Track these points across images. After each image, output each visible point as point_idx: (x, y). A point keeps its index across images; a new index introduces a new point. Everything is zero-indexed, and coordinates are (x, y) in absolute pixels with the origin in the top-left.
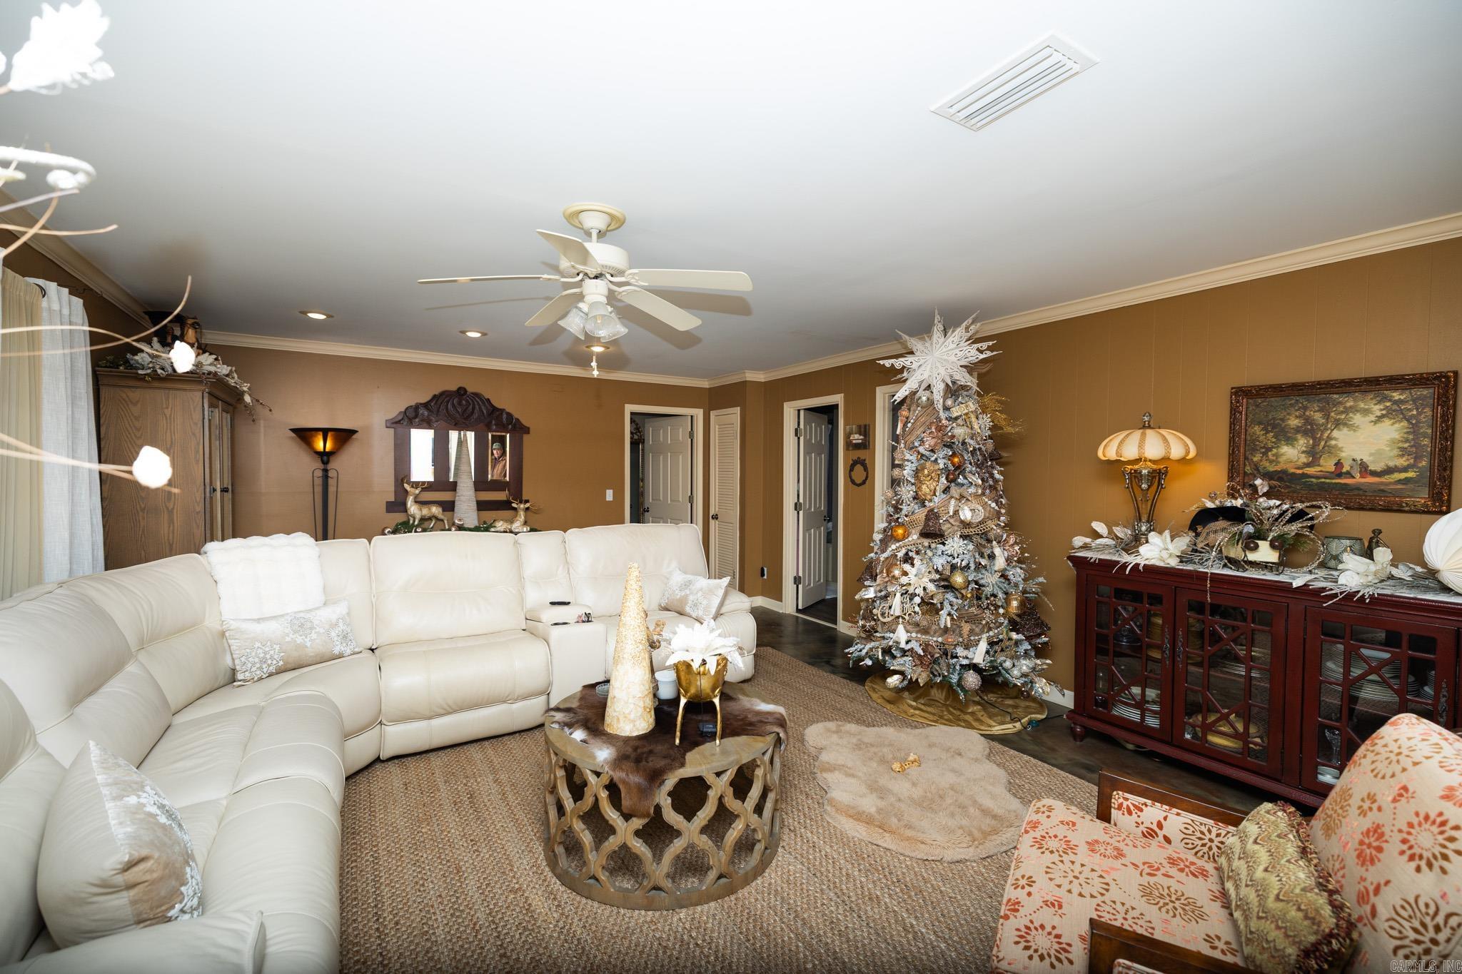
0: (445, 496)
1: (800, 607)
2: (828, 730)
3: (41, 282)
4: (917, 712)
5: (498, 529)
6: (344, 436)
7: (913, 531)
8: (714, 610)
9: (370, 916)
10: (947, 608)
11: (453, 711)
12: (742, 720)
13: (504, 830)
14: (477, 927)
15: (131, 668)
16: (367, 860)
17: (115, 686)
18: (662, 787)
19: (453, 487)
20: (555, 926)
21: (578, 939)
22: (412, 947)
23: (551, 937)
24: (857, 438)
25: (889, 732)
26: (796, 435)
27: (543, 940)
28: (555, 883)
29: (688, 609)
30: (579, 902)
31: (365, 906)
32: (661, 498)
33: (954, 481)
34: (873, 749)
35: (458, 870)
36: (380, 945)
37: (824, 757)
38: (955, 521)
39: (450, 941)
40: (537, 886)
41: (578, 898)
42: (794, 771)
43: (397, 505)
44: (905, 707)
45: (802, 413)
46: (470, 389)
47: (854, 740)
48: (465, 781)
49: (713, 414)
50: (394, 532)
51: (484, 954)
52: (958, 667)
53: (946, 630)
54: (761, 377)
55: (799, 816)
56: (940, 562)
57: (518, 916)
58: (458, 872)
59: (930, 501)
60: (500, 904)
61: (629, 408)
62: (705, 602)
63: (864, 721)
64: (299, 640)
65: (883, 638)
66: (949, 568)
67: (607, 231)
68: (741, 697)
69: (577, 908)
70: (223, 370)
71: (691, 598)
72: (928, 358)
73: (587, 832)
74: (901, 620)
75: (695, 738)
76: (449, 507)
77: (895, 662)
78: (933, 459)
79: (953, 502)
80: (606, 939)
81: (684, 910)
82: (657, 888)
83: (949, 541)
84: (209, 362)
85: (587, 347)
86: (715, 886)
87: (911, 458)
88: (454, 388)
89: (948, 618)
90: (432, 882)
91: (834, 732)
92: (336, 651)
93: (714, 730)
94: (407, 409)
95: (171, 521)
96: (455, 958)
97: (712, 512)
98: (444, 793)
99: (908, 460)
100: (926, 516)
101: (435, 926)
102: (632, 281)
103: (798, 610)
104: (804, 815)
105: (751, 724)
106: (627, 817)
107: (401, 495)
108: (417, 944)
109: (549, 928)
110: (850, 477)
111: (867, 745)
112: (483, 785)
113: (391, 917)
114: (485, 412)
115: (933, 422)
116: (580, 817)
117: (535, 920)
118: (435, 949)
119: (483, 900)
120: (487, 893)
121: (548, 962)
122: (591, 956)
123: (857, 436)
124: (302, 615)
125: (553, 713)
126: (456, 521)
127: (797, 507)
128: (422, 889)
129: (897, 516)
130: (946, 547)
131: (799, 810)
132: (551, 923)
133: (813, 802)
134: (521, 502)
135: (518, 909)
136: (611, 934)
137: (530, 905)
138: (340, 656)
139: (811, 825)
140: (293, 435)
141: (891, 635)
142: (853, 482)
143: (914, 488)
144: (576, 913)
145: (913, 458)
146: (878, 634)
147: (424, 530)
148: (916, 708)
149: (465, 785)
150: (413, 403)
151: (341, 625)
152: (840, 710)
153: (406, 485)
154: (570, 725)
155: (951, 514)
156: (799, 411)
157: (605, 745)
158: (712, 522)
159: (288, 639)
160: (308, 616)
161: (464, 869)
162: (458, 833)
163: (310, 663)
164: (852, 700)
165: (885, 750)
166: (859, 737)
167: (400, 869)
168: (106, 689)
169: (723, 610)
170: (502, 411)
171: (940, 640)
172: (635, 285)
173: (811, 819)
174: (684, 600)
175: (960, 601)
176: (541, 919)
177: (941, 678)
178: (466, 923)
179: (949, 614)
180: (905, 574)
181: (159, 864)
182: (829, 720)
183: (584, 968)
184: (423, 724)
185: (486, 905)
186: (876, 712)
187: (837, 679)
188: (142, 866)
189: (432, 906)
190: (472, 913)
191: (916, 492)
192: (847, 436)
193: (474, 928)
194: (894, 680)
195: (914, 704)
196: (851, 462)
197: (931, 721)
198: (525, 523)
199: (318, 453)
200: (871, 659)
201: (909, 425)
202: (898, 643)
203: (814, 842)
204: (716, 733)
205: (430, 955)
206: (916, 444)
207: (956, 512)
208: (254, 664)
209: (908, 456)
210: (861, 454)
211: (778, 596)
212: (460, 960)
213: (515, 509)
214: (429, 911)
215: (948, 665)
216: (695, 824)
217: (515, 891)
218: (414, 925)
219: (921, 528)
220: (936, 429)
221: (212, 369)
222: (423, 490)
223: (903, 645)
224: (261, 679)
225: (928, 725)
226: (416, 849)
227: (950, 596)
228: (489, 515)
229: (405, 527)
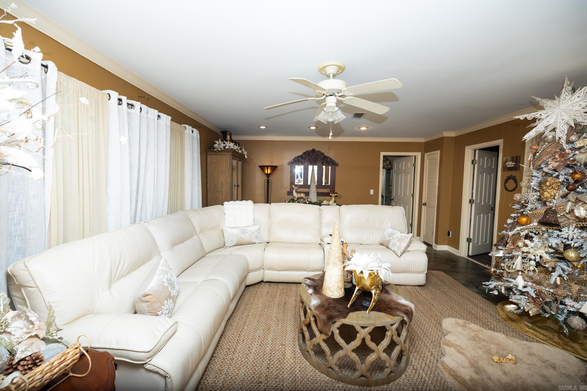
0: (306, 190)
1: (470, 254)
2: (458, 324)
3: (185, 125)
4: (531, 331)
5: (324, 204)
6: (274, 168)
7: (535, 220)
8: (403, 249)
9: (238, 334)
10: (559, 271)
11: (287, 270)
12: (388, 305)
13: (290, 320)
14: (265, 353)
15: (195, 237)
16: (246, 315)
17: (188, 242)
18: (334, 324)
19: (309, 187)
20: (290, 365)
21: (296, 375)
22: (244, 351)
23: (287, 369)
24: (510, 164)
25: (500, 337)
26: (473, 163)
27: (283, 368)
28: (297, 348)
29: (390, 246)
30: (302, 360)
31: (238, 330)
32: (399, 194)
33: (574, 190)
34: (485, 343)
35: (269, 329)
36: (236, 345)
37: (448, 337)
38: (572, 216)
39: (255, 354)
40: (291, 347)
41: (303, 358)
42: (429, 339)
43: (290, 193)
44: (523, 326)
45: (477, 152)
46: (316, 150)
47: (473, 334)
48: (285, 297)
49: (426, 155)
50: (289, 202)
51: (263, 364)
52: (566, 311)
53: (556, 286)
54: (453, 134)
55: (422, 363)
56: (554, 242)
57: (279, 355)
58: (269, 330)
59: (550, 202)
60: (276, 348)
61: (383, 154)
62: (398, 244)
63: (488, 325)
64: (242, 236)
65: (508, 281)
66: (562, 246)
67: (337, 74)
68: (392, 293)
69: (301, 362)
70: (236, 147)
71: (392, 241)
72: (555, 110)
73: (307, 332)
74: (520, 273)
75: (358, 307)
76: (307, 194)
77: (514, 297)
78: (554, 175)
79: (570, 204)
80: (305, 380)
81: (342, 384)
82: (331, 367)
83: (565, 230)
84: (232, 146)
85: (359, 128)
86: (359, 379)
87: (537, 175)
88: (311, 149)
89: (558, 279)
90: (259, 330)
91: (461, 326)
92: (254, 241)
93: (368, 306)
94: (295, 158)
95: (222, 195)
96: (253, 361)
97: (423, 202)
98: (277, 300)
99: (535, 177)
100: (545, 212)
101: (253, 346)
102: (346, 94)
103: (469, 256)
104: (426, 363)
105: (391, 308)
106: (321, 332)
107: (292, 189)
108: (246, 350)
109: (287, 365)
110: (505, 186)
111: (480, 339)
112: (291, 300)
113: (243, 337)
114: (322, 158)
115: (557, 152)
116: (305, 325)
117: (285, 359)
118: (250, 355)
119: (271, 344)
120: (274, 342)
121: (281, 378)
122: (297, 384)
123: (510, 163)
124: (244, 228)
125: (306, 279)
126: (309, 200)
127: (471, 202)
128: (256, 331)
129: (522, 210)
130: (562, 233)
131: (423, 360)
132: (289, 363)
133: (434, 359)
134: (333, 194)
135: (281, 353)
136: (308, 379)
137: (285, 352)
138: (255, 243)
139: (428, 371)
140: (260, 168)
141: (513, 280)
142: (507, 189)
143: (538, 194)
144: (299, 364)
145: (540, 175)
146: (504, 278)
147: (298, 202)
148: (530, 328)
149: (285, 298)
150: (297, 156)
151: (256, 232)
152: (474, 314)
153: (293, 186)
154: (309, 286)
155: (567, 211)
156: (475, 150)
157: (317, 298)
158: (423, 207)
159: (239, 235)
160: (246, 228)
161: (271, 329)
162: (275, 315)
163: (244, 244)
164: (484, 311)
165: (492, 346)
166: (477, 333)
167: (253, 321)
168: (186, 242)
169: (409, 249)
170: (328, 157)
171: (552, 291)
172: (348, 96)
173: (429, 367)
174: (389, 242)
175: (570, 269)
176: (287, 360)
177: (549, 315)
178: (263, 350)
179: (560, 276)
180: (526, 246)
181: (154, 297)
182: (464, 319)
183: (292, 388)
184: (277, 272)
185: (272, 346)
186: (499, 322)
187: (479, 297)
188: (149, 296)
189: (256, 339)
190: (266, 347)
191: (540, 196)
192: (504, 163)
193: (264, 353)
194: (511, 307)
195: (531, 325)
196: (506, 178)
197: (543, 340)
198: (335, 202)
199: (266, 174)
200: (498, 290)
201: (537, 154)
202: (517, 286)
203: (425, 380)
204: (369, 307)
205: (247, 356)
206: (542, 166)
207: (572, 211)
208: (229, 241)
209: (535, 174)
210: (513, 173)
211: (457, 246)
212: (255, 363)
213: (331, 196)
214: (254, 340)
215: (558, 308)
216: (350, 346)
217: (282, 345)
218: (248, 343)
219: (540, 218)
220: (559, 156)
221: (233, 147)
222: (299, 187)
223: (520, 288)
224: (231, 247)
225: (537, 341)
226: (260, 316)
227: (563, 265)
228: (321, 198)
229: (293, 201)
